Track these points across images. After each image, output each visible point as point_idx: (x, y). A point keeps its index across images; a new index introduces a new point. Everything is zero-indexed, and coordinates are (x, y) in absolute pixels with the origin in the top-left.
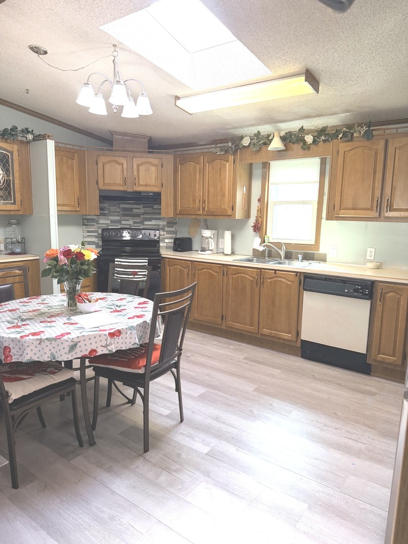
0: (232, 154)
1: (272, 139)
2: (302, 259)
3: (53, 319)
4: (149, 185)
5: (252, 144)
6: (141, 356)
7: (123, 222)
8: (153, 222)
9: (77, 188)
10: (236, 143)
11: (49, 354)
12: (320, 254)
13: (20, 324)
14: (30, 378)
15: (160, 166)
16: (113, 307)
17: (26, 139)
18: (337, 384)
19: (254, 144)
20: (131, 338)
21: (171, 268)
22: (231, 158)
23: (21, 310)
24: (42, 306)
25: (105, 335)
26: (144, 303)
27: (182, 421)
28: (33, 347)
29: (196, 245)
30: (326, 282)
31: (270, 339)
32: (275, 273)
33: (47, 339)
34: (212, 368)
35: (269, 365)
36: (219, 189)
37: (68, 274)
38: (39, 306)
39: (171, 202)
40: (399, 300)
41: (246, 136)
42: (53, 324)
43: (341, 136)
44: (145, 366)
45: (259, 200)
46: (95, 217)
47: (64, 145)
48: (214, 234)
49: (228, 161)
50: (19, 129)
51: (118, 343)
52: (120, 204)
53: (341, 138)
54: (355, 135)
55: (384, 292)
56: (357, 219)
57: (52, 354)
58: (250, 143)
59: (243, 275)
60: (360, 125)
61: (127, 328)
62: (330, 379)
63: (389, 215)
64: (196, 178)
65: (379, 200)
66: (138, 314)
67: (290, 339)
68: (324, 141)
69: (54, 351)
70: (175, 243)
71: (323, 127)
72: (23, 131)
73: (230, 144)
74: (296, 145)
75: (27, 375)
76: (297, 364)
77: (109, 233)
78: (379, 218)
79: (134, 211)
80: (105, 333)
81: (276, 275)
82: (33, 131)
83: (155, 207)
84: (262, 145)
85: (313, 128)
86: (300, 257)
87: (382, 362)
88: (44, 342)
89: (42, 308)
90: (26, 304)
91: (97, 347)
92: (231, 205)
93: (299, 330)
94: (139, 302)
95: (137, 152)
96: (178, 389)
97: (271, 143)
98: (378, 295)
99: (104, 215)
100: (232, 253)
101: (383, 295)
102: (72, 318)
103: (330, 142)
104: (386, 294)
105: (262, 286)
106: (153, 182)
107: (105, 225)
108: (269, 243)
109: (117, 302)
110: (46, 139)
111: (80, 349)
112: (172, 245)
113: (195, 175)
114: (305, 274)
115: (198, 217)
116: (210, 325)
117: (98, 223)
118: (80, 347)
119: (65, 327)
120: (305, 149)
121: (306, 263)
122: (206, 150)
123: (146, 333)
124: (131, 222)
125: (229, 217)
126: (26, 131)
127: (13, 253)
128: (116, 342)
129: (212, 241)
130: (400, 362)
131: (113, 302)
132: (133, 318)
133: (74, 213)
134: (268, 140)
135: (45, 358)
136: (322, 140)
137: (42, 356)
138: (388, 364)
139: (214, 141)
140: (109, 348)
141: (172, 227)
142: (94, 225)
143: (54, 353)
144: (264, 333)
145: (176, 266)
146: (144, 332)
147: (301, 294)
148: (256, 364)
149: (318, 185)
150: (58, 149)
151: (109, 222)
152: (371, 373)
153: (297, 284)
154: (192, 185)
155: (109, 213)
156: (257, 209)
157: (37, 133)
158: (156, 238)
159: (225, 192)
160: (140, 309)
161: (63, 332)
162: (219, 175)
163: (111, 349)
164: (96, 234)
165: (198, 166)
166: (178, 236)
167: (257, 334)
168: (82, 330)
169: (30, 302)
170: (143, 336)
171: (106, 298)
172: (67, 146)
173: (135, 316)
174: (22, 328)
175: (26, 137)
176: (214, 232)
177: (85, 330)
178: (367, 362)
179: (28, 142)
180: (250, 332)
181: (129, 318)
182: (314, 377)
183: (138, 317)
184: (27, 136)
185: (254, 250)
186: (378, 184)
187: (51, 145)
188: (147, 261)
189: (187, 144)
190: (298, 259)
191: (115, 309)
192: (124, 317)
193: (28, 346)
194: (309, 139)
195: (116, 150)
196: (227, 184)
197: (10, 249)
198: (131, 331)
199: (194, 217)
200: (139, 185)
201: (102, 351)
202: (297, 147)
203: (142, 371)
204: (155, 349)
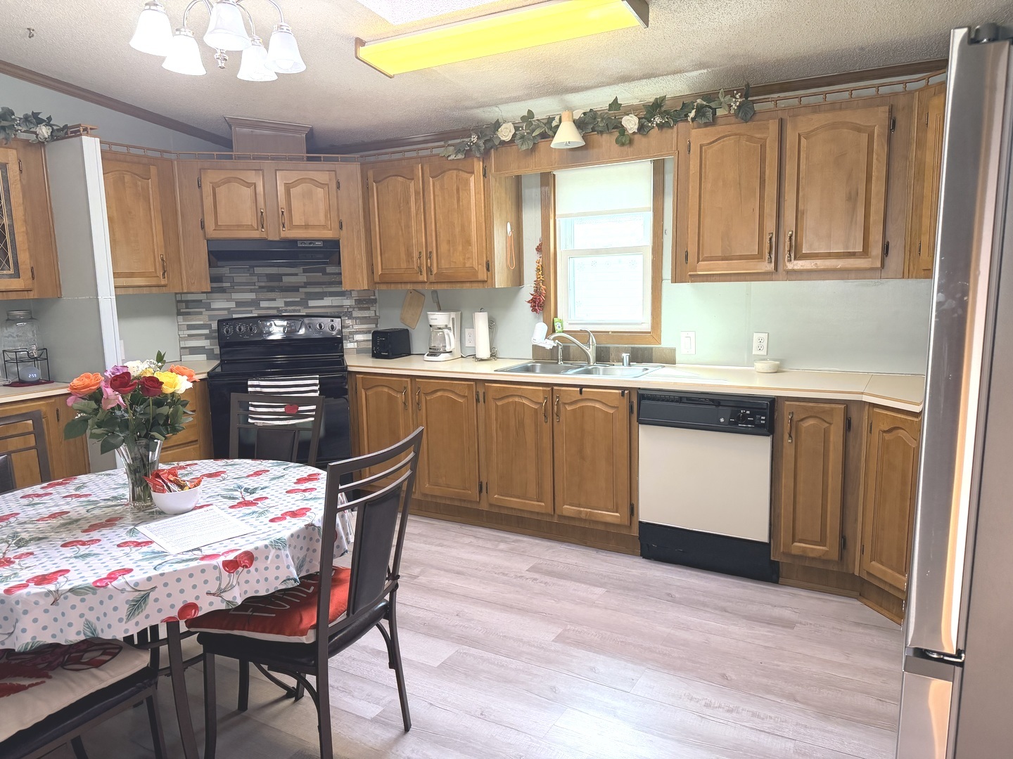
0: (478, 158)
1: (557, 127)
2: (630, 362)
3: (95, 535)
4: (314, 227)
5: (518, 137)
6: (305, 603)
7: (263, 304)
8: (327, 301)
9: (159, 239)
10: (486, 135)
11: (79, 625)
12: (663, 349)
13: (10, 555)
14: (37, 684)
15: (335, 186)
16: (237, 494)
17: (37, 137)
18: (716, 608)
19: (523, 137)
20: (278, 568)
21: (369, 393)
22: (478, 166)
23: (22, 517)
24: (74, 502)
25: (215, 567)
26: (311, 478)
27: (407, 728)
28: (37, 613)
29: (418, 344)
30: (681, 405)
31: (577, 524)
32: (581, 392)
33: (71, 590)
34: (466, 597)
35: (579, 580)
36: (457, 230)
37: (127, 427)
38: (68, 503)
39: (361, 258)
40: (826, 433)
41: (505, 122)
42: (94, 548)
43: (692, 114)
44: (316, 627)
45: (539, 249)
46: (203, 297)
47: (124, 150)
48: (453, 319)
49: (473, 173)
50: (19, 114)
51: (247, 582)
52: (253, 267)
53: (693, 119)
54: (719, 112)
55: (796, 418)
56: (732, 278)
57: (88, 624)
58: (514, 135)
59: (517, 399)
60: (730, 92)
61: (266, 546)
62: (702, 598)
63: (796, 268)
64: (410, 208)
65: (774, 239)
66: (294, 508)
67: (617, 521)
68: (660, 126)
69: (91, 617)
70: (374, 340)
71: (656, 99)
72: (26, 119)
73: (474, 139)
74: (605, 136)
75: (31, 677)
76: (634, 572)
77: (234, 328)
78: (776, 273)
79: (285, 279)
80: (214, 562)
81: (584, 396)
82: (50, 119)
83: (330, 269)
84: (538, 138)
85: (636, 102)
86: (626, 356)
87: (802, 557)
88: (66, 598)
89: (75, 508)
90: (36, 500)
91: (197, 598)
92: (485, 259)
93: (633, 502)
94: (299, 477)
95: (285, 159)
96: (395, 661)
97: (555, 133)
98: (784, 425)
99: (223, 290)
100: (492, 356)
101: (795, 426)
102: (141, 528)
103: (672, 128)
104: (801, 423)
105: (555, 421)
106: (321, 219)
107: (226, 312)
108: (563, 332)
109: (246, 480)
110: (81, 135)
111: (158, 605)
112: (370, 345)
113: (408, 202)
114: (640, 392)
115: (419, 287)
116: (456, 503)
117: (209, 308)
118: (156, 600)
119: (121, 554)
120: (623, 144)
121: (638, 368)
122: (427, 152)
123: (314, 551)
124: (280, 303)
125: (481, 285)
126: (34, 119)
127: (21, 383)
128: (242, 580)
129: (451, 334)
130: (835, 555)
131: (239, 482)
132: (282, 518)
133: (154, 290)
134: (551, 128)
135: (72, 636)
136: (657, 124)
137: (62, 631)
138: (813, 559)
139: (442, 133)
140: (228, 596)
141: (368, 309)
142: (201, 313)
143: (93, 620)
144: (565, 513)
145: (380, 389)
146: (308, 549)
147: (634, 432)
148: (555, 580)
149: (650, 214)
150: (108, 157)
151: (232, 305)
152: (781, 580)
153: (625, 411)
154: (403, 225)
155: (232, 287)
156: (535, 266)
157: (59, 122)
158: (334, 333)
159: (470, 236)
160: (298, 496)
161: (115, 567)
162: (455, 201)
163: (231, 600)
164: (206, 331)
165: (412, 184)
166: (381, 328)
167: (552, 516)
168: (159, 561)
169: (46, 494)
170: (308, 559)
171: (224, 472)
172: (133, 151)
173: (286, 513)
174: (15, 566)
175: (35, 133)
176: (453, 315)
177: (167, 558)
178: (772, 559)
179: (41, 144)
180: (538, 513)
181: (272, 520)
182: (671, 598)
183: (294, 514)
184: (38, 130)
185: (535, 348)
186: (770, 208)
187: (91, 147)
188: (317, 382)
189: (387, 141)
190: (621, 360)
191: (241, 500)
192: (262, 518)
193: (25, 612)
194: (631, 123)
195: (239, 158)
196: (473, 219)
197: (13, 373)
198: (278, 552)
199: (409, 287)
200: (293, 227)
201: (211, 604)
202: (607, 141)
203: (309, 638)
204: (336, 582)
